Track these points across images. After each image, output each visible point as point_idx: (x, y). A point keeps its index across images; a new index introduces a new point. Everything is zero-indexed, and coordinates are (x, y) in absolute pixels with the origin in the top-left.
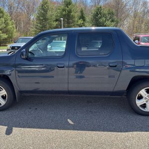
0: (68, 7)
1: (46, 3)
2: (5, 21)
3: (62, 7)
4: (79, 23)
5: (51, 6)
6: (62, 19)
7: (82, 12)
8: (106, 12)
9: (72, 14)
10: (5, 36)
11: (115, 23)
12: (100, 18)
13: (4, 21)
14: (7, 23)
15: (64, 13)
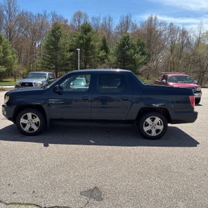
0: (86, 35)
1: (59, 28)
2: (4, 49)
3: (79, 34)
4: (100, 55)
5: (64, 32)
6: (79, 49)
7: (104, 41)
8: (134, 42)
9: (91, 43)
10: (3, 69)
11: (146, 56)
12: (127, 49)
13: (2, 50)
14: (6, 52)
15: (81, 41)
